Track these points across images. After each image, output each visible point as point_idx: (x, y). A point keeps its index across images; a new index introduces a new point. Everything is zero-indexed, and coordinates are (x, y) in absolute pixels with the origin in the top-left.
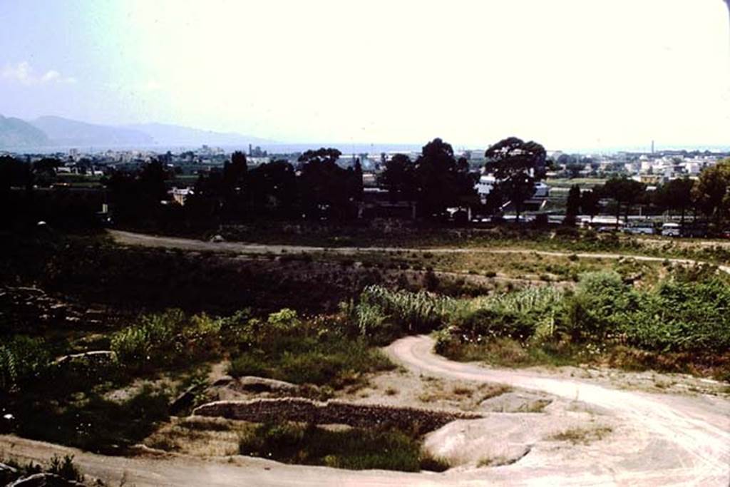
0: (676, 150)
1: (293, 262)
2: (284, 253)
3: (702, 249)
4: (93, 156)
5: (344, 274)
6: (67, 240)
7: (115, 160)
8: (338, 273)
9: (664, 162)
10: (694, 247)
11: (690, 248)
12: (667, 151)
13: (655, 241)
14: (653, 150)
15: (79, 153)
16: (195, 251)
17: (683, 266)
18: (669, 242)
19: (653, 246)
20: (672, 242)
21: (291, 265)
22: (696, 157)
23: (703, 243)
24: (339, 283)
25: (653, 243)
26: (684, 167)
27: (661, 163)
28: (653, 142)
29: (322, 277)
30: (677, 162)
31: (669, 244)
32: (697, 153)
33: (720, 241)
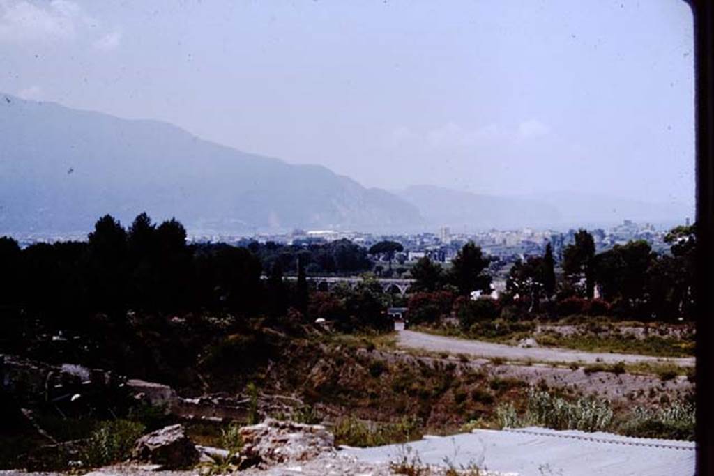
1: (600, 373)
2: (599, 363)
4: (469, 237)
5: (662, 391)
6: (340, 341)
7: (497, 243)
8: (655, 390)
15: (451, 233)
16: (483, 358)
21: (596, 379)
24: (655, 402)
29: (636, 394)
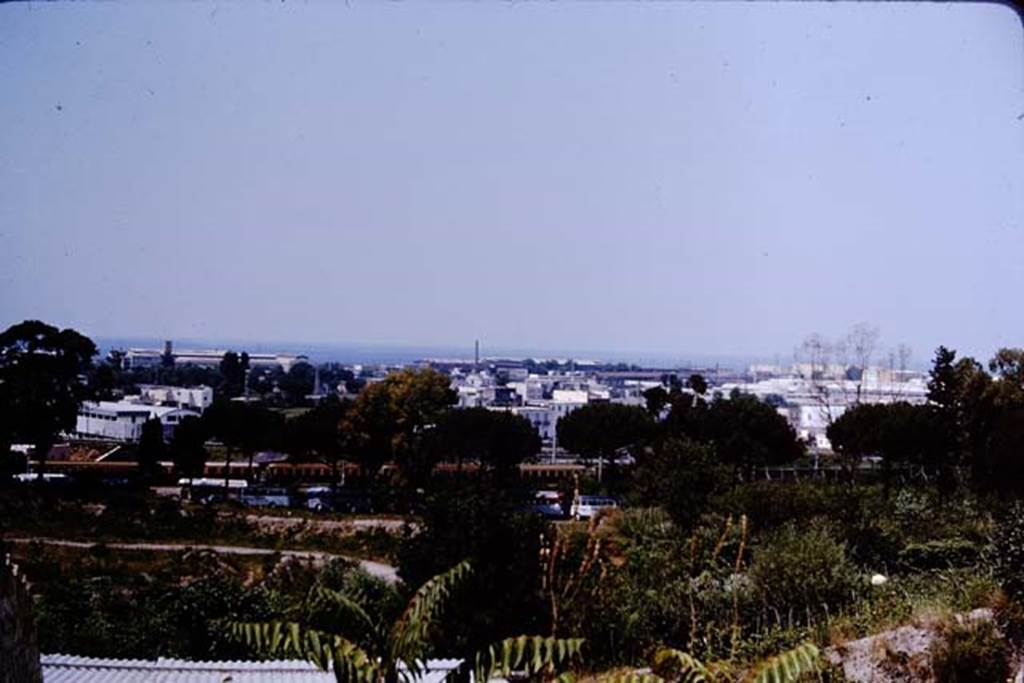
0: (519, 360)
3: (353, 532)
9: (483, 380)
10: (340, 530)
11: (335, 530)
12: (501, 361)
13: (276, 519)
14: (477, 359)
17: (302, 562)
18: (301, 520)
19: (272, 528)
20: (305, 522)
22: (550, 373)
23: (356, 522)
25: (273, 523)
26: (514, 390)
27: (478, 383)
28: (477, 344)
30: (503, 380)
31: (299, 524)
32: (552, 366)
33: (384, 519)
